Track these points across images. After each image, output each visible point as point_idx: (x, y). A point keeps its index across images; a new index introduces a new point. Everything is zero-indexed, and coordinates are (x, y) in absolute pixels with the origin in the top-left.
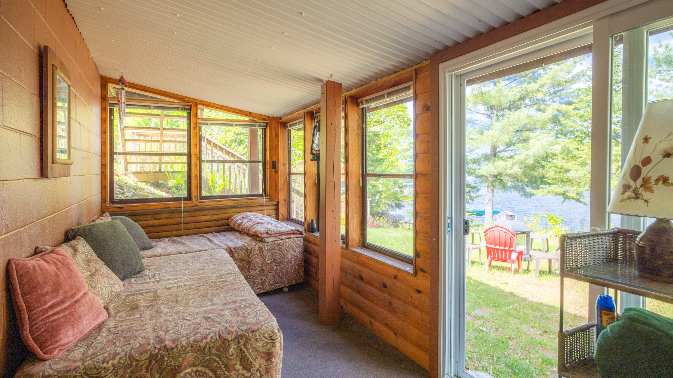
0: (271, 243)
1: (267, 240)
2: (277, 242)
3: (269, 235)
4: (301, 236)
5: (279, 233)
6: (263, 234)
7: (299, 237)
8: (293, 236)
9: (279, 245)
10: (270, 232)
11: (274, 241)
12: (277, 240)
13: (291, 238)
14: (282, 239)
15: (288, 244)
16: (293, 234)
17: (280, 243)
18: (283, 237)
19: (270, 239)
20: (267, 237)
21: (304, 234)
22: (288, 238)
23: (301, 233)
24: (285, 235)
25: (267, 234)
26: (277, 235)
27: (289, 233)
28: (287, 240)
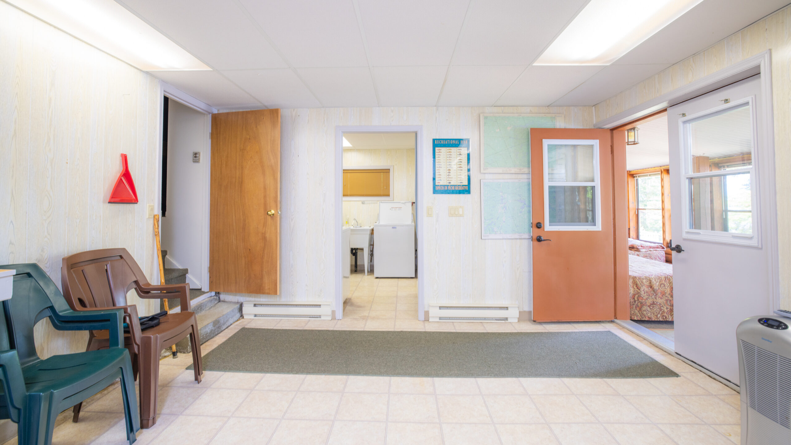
0: (644, 252)
1: (641, 250)
2: (648, 252)
3: (642, 248)
4: (663, 249)
5: (649, 247)
6: (639, 246)
7: (662, 250)
8: (658, 249)
9: (649, 254)
10: (643, 246)
11: (646, 251)
12: (648, 251)
13: (656, 250)
14: (651, 251)
15: (655, 254)
16: (657, 248)
17: (650, 253)
18: (651, 249)
19: (644, 250)
20: (642, 249)
21: (665, 248)
22: (655, 250)
23: (663, 248)
24: (652, 248)
25: (641, 246)
26: (647, 248)
27: (655, 247)
28: (654, 252)
